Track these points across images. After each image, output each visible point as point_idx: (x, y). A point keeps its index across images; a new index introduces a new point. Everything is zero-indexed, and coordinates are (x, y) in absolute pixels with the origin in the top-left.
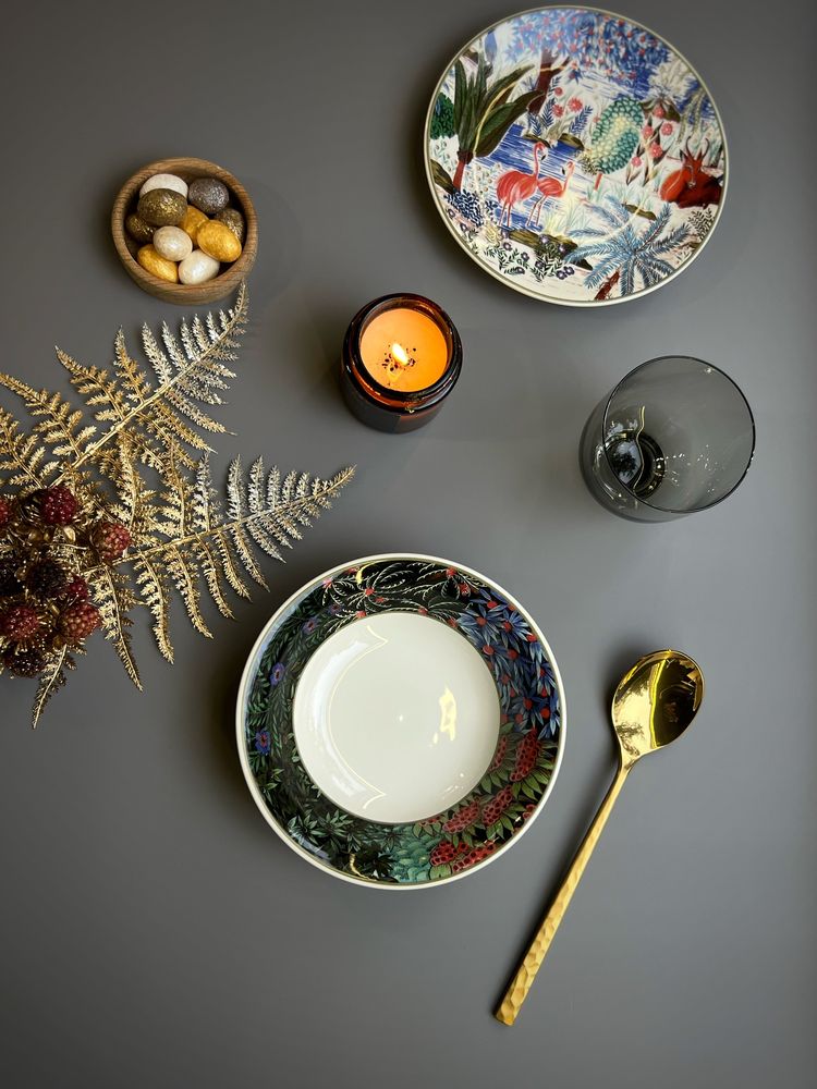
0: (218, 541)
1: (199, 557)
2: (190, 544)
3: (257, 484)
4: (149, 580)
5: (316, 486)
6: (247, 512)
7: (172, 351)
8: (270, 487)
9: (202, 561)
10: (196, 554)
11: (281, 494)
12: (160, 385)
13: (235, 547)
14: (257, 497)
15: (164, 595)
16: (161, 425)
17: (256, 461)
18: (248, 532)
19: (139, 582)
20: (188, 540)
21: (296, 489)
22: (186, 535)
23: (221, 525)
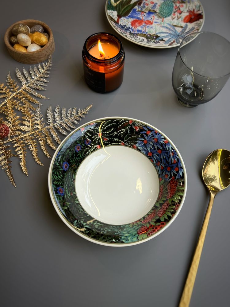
0: (44, 132)
1: (37, 138)
2: (34, 134)
3: (58, 113)
4: (18, 146)
5: (79, 111)
6: (54, 121)
7: (26, 76)
8: (62, 113)
9: (38, 138)
10: (36, 136)
11: (67, 115)
12: (23, 86)
13: (50, 133)
14: (58, 116)
15: (24, 150)
16: (22, 98)
17: (57, 106)
18: (55, 128)
19: (14, 147)
20: (33, 132)
21: (72, 113)
22: (32, 131)
23: (45, 127)
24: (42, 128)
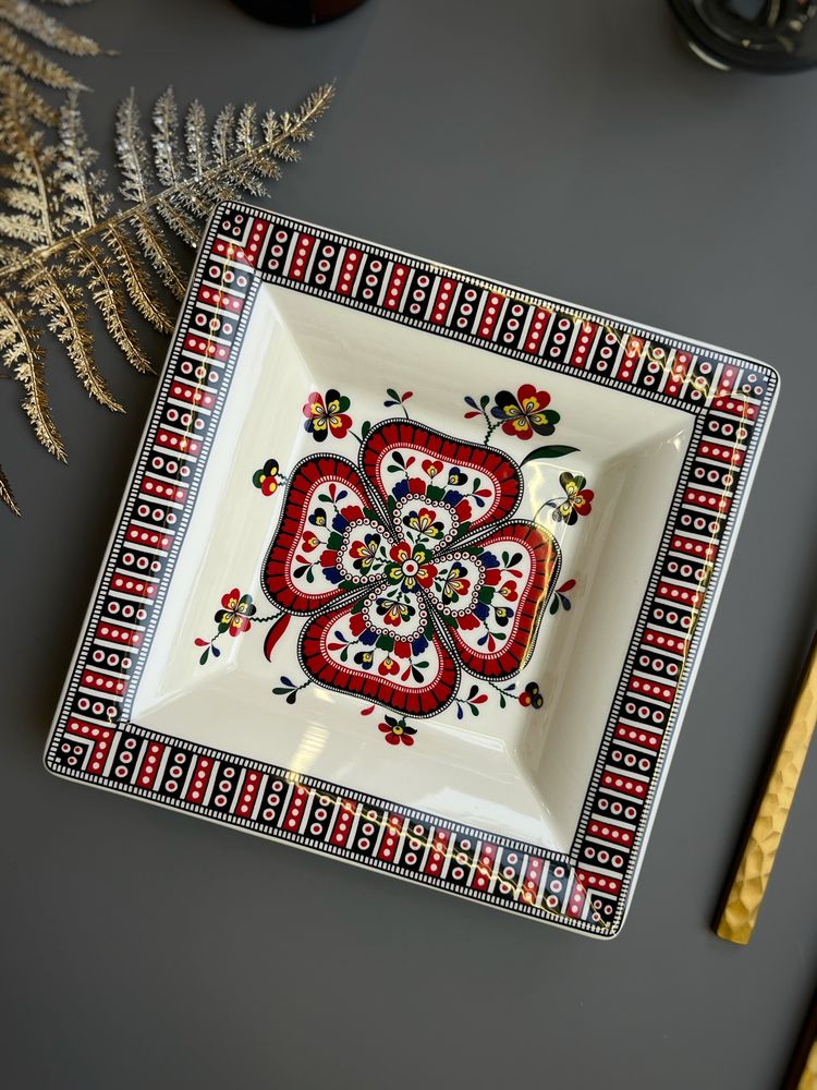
0: (112, 242)
1: (81, 273)
2: (64, 252)
3: (167, 134)
4: (5, 323)
5: (270, 125)
6: (155, 184)
8: (190, 136)
9: (87, 279)
10: (76, 267)
11: (211, 147)
13: (141, 247)
14: (170, 156)
15: (31, 342)
17: (162, 94)
18: (160, 218)
20: (57, 247)
24: (98, 221)
